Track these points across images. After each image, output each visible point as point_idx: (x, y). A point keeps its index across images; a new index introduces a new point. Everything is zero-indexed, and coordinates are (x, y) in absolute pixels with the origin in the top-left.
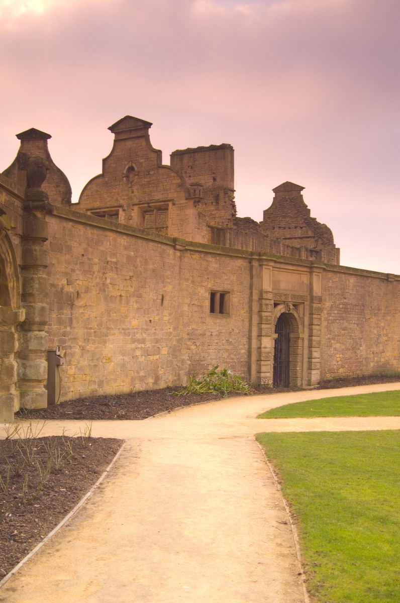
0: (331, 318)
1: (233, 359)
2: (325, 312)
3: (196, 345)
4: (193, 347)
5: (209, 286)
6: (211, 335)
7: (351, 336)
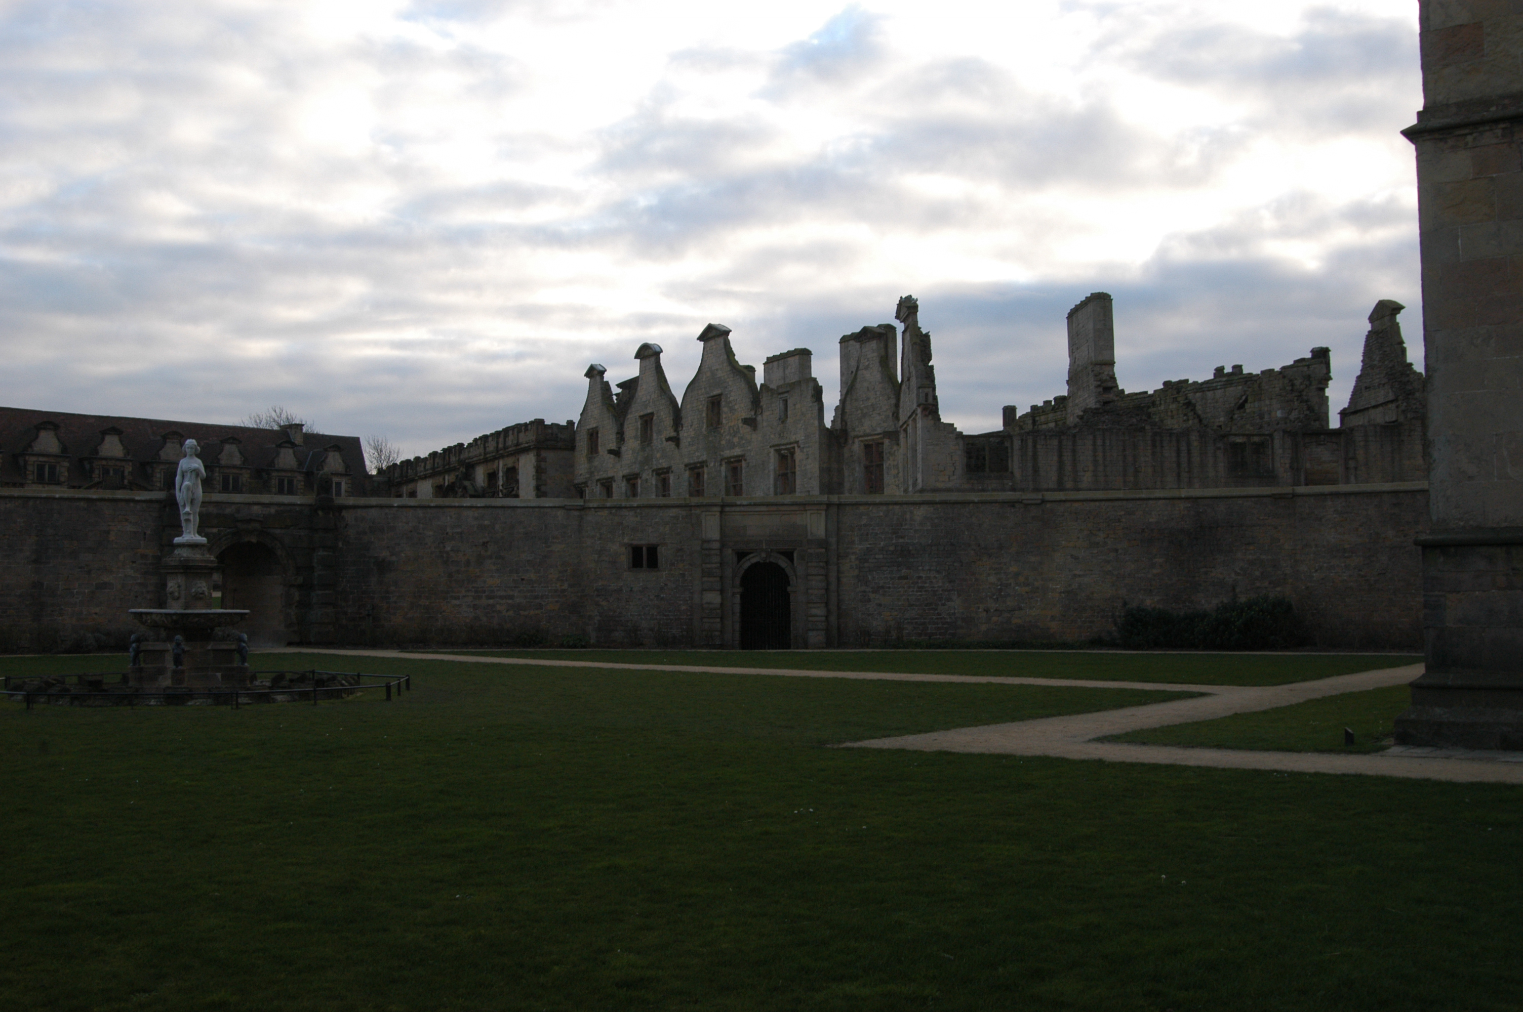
0: (866, 565)
1: (665, 616)
2: (853, 557)
3: (609, 601)
4: (604, 603)
5: (626, 540)
6: (631, 591)
7: (922, 587)
